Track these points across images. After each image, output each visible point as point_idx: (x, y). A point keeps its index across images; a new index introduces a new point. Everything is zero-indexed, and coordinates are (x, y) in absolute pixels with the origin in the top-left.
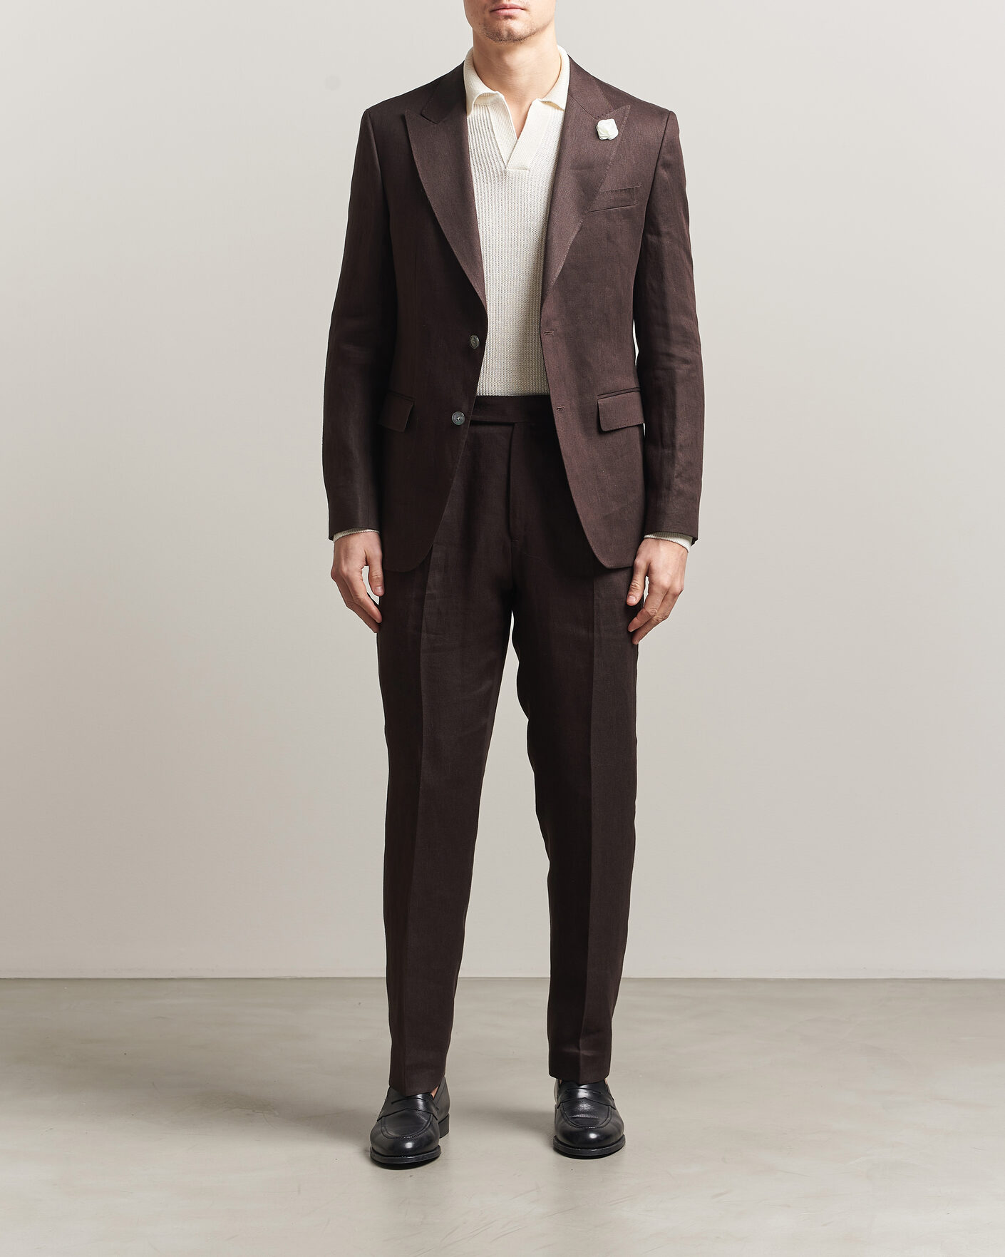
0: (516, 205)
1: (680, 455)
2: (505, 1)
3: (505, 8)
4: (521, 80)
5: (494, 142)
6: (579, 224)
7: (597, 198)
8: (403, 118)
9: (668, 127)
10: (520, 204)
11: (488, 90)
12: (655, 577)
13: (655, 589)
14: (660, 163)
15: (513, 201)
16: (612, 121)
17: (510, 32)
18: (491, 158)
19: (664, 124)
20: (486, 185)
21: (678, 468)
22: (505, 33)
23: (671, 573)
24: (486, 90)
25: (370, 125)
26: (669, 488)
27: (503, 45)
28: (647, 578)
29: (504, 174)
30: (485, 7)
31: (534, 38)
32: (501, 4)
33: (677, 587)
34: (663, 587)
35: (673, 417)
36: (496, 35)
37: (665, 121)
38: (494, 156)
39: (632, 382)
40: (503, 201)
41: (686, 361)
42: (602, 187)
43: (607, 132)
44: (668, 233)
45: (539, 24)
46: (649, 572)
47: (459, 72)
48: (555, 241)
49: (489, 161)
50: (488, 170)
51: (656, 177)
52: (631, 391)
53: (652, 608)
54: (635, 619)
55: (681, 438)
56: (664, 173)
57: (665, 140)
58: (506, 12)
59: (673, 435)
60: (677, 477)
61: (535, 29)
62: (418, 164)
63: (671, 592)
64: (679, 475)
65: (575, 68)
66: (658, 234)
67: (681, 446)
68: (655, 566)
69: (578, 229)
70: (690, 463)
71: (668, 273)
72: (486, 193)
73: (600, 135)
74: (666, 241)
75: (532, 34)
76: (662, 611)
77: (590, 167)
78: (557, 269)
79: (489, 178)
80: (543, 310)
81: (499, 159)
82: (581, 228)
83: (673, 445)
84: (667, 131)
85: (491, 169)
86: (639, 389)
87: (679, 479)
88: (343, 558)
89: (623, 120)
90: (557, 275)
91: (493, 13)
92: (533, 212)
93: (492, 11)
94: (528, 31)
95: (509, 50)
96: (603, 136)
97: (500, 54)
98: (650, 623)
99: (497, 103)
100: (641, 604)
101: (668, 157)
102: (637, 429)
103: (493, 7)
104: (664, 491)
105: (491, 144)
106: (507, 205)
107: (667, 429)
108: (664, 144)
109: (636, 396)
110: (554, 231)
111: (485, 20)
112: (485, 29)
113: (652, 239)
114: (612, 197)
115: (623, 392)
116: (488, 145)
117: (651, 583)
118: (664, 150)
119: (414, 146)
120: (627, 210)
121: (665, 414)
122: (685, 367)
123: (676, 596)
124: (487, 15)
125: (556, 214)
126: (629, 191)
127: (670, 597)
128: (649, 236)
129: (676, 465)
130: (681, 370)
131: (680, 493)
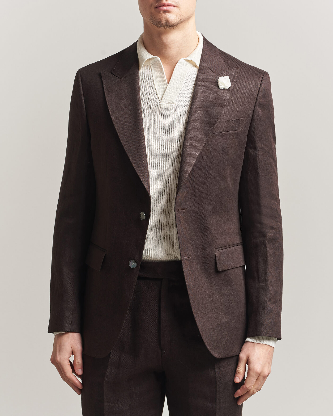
0: (167, 125)
1: (270, 287)
2: (164, 2)
3: (164, 5)
4: (173, 51)
5: (153, 87)
6: (204, 142)
7: (216, 125)
8: (100, 75)
9: (263, 82)
10: (169, 124)
11: (151, 56)
12: (252, 366)
13: (251, 373)
14: (257, 104)
15: (165, 123)
16: (228, 78)
17: (167, 21)
18: (151, 97)
19: (260, 80)
20: (148, 113)
21: (269, 295)
22: (164, 22)
23: (262, 363)
24: (150, 56)
25: (80, 81)
26: (264, 308)
27: (163, 29)
28: (247, 365)
29: (159, 107)
30: (152, 5)
31: (182, 25)
32: (161, 3)
33: (266, 372)
34: (257, 372)
35: (266, 263)
36: (158, 23)
37: (261, 78)
38: (154, 96)
39: (238, 240)
40: (158, 123)
41: (272, 228)
42: (220, 119)
43: (224, 84)
44: (261, 148)
45: (185, 16)
46: (248, 362)
47: (134, 47)
48: (188, 152)
49: (150, 99)
50: (149, 105)
51: (255, 113)
52: (236, 245)
53: (250, 384)
54: (239, 391)
55: (270, 277)
56: (259, 111)
57: (261, 89)
58: (165, 8)
59: (266, 274)
60: (269, 301)
61: (183, 19)
62: (108, 104)
63: (262, 375)
64: (270, 300)
65: (207, 43)
66: (255, 148)
67: (271, 281)
68: (252, 359)
69: (203, 145)
70: (276, 292)
71: (261, 173)
72: (148, 118)
73: (220, 86)
74: (260, 153)
75: (181, 22)
76: (256, 386)
77: (212, 106)
78: (189, 169)
79: (150, 109)
80: (178, 196)
81: (157, 98)
82: (206, 144)
83: (266, 281)
84: (262, 85)
85: (151, 104)
86: (242, 244)
87: (269, 303)
88: (58, 351)
89: (235, 77)
90: (188, 174)
91: (156, 9)
92: (177, 129)
93: (156, 7)
94: (179, 20)
95: (166, 33)
96: (221, 86)
97: (160, 35)
98: (248, 393)
99: (156, 64)
100: (243, 382)
101: (262, 101)
102: (241, 268)
103: (156, 5)
104: (261, 310)
105: (152, 88)
106: (160, 125)
107: (261, 270)
108: (260, 92)
109: (240, 248)
110: (188, 145)
111: (151, 13)
112: (152, 19)
113: (251, 151)
114: (226, 125)
115: (232, 246)
116: (150, 90)
117: (249, 369)
118: (260, 96)
119: (106, 93)
120: (236, 133)
121: (260, 260)
122: (272, 231)
123: (265, 377)
124: (153, 10)
125: (189, 135)
126: (237, 121)
127: (261, 378)
128: (249, 150)
129: (268, 293)
130: (270, 234)
131: (271, 311)
